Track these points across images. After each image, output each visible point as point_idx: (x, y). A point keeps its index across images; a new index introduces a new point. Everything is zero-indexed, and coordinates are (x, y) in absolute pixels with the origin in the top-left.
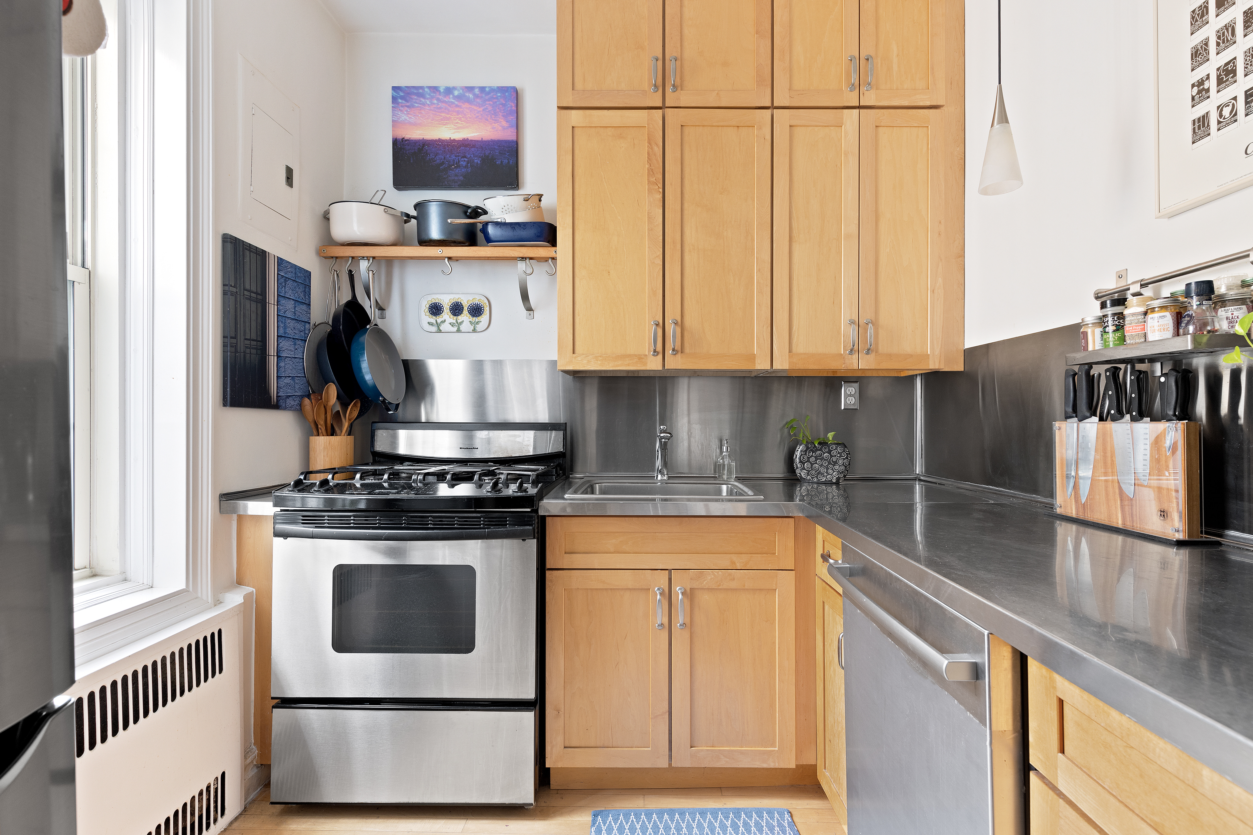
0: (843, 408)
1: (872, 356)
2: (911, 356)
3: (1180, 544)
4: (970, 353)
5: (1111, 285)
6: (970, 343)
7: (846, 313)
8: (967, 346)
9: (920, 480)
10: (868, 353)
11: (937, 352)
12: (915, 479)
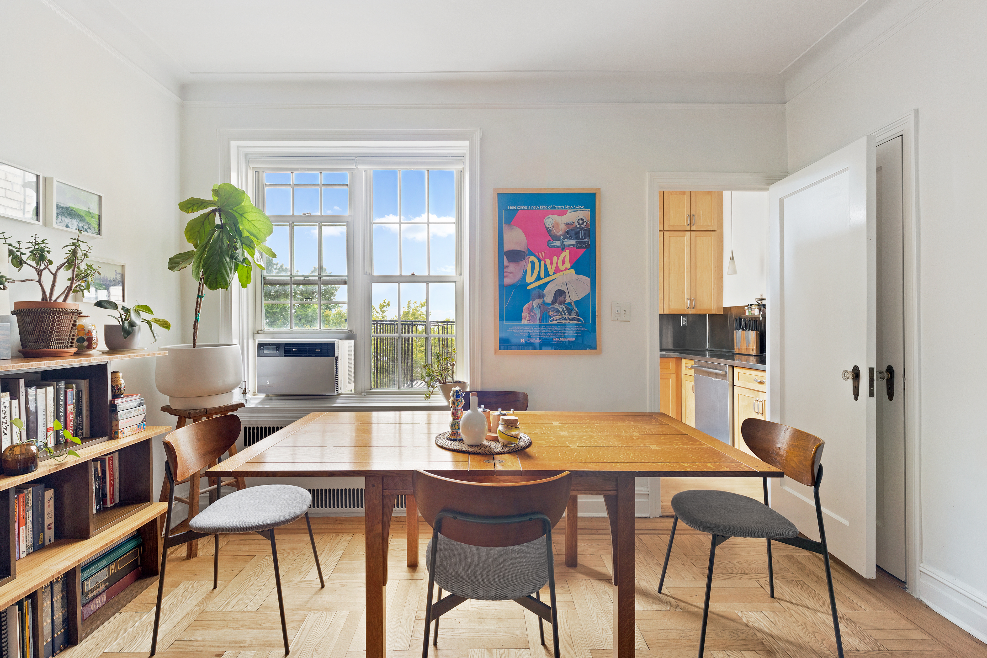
0: (681, 325)
1: (695, 309)
2: (707, 309)
3: (755, 356)
4: (725, 309)
5: (759, 297)
6: (725, 305)
7: (686, 296)
8: (724, 307)
9: (708, 350)
10: (693, 309)
11: (715, 308)
12: (706, 350)
